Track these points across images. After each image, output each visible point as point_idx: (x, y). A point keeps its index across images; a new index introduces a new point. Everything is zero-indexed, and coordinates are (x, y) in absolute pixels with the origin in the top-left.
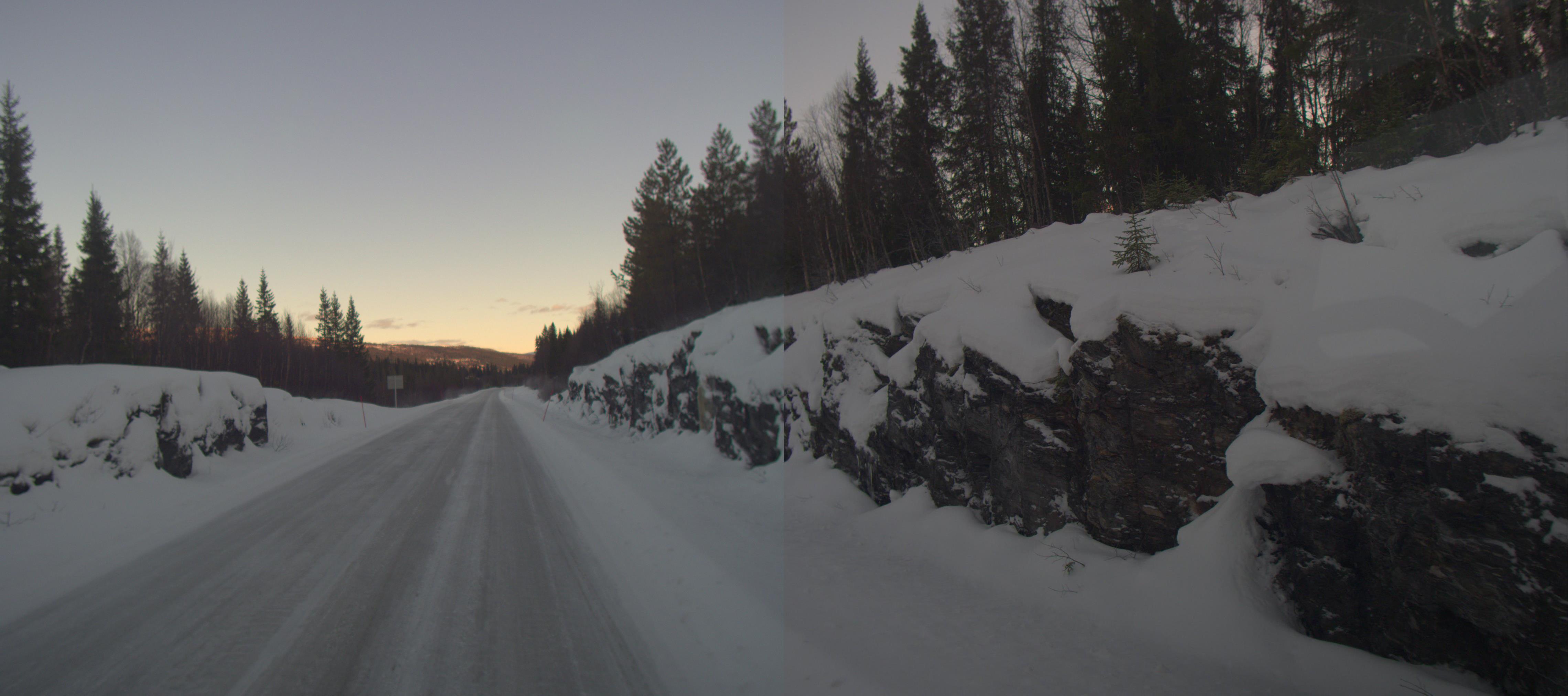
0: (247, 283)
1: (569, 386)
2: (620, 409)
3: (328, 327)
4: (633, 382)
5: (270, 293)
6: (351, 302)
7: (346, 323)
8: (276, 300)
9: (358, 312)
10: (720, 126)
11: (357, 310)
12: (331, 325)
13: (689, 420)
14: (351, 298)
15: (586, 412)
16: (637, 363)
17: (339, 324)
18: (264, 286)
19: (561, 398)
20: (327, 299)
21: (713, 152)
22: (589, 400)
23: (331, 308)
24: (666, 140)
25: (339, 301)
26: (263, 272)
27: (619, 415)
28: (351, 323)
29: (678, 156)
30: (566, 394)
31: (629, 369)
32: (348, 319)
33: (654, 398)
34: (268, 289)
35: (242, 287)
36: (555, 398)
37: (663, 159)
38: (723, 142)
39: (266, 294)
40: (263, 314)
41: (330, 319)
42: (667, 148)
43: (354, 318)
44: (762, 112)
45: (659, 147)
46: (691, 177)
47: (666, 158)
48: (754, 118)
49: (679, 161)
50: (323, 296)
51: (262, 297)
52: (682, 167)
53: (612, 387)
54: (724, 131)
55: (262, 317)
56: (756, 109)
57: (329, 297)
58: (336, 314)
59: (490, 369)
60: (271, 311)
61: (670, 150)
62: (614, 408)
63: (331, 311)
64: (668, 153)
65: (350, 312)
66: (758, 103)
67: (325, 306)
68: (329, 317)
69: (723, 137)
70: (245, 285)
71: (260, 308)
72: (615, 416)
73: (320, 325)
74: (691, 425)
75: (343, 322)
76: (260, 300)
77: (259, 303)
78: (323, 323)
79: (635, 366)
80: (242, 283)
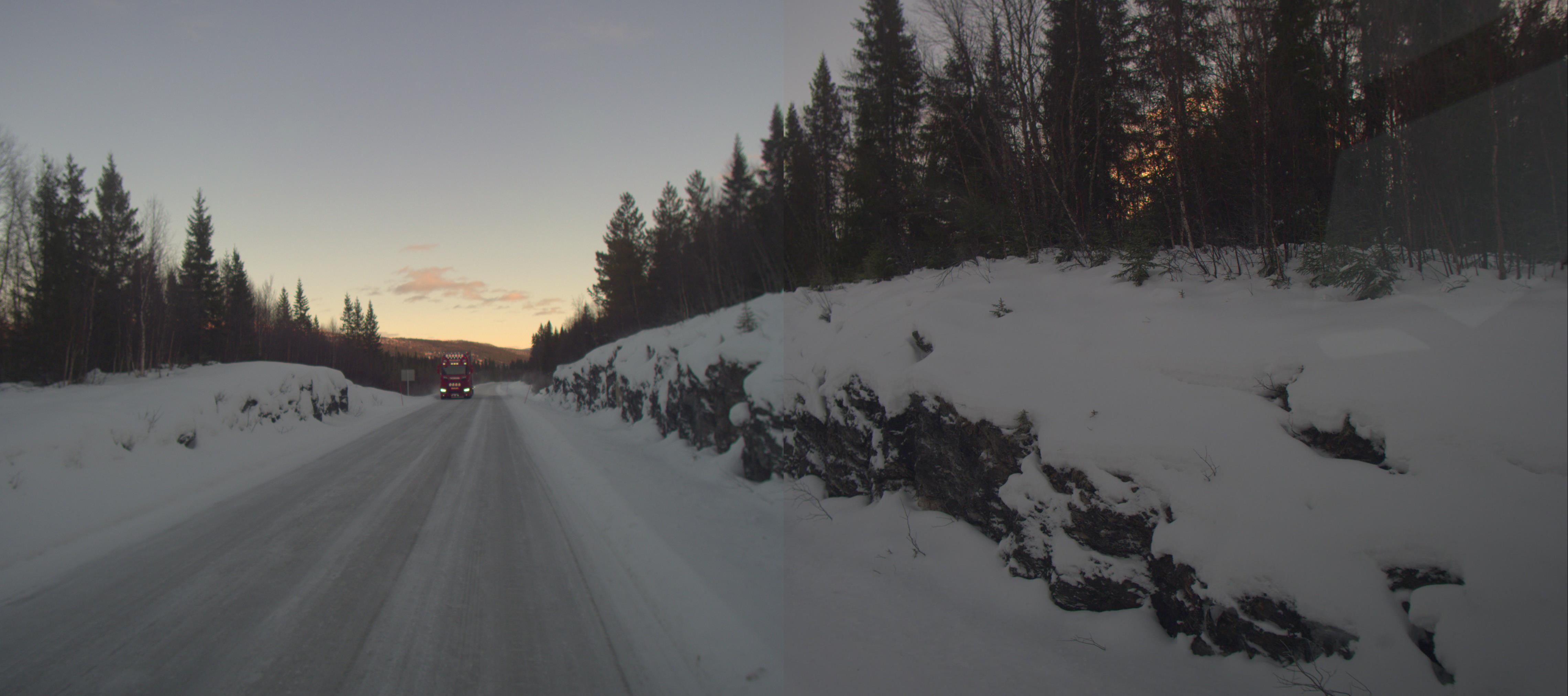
0: (288, 290)
1: (554, 381)
2: (583, 397)
3: (351, 327)
4: (590, 378)
5: (305, 298)
6: (370, 306)
7: (365, 324)
8: (310, 305)
9: (376, 315)
10: (668, 183)
11: (375, 312)
12: (353, 325)
13: (612, 402)
14: (370, 302)
15: (563, 401)
16: (592, 365)
17: (360, 324)
18: (300, 293)
19: (548, 391)
20: (350, 304)
21: (662, 204)
22: (566, 392)
23: (354, 311)
24: (627, 193)
25: (361, 306)
26: (299, 280)
27: (583, 402)
28: (370, 324)
29: (636, 205)
30: (551, 388)
31: (587, 369)
32: (367, 320)
33: (601, 389)
34: (303, 295)
35: (283, 294)
36: (543, 391)
37: (624, 207)
38: (671, 195)
39: (302, 300)
40: (299, 316)
41: (352, 320)
42: (627, 199)
43: (373, 319)
44: (695, 179)
45: (621, 198)
46: (645, 223)
47: (626, 207)
48: (689, 183)
49: (637, 210)
50: (347, 301)
51: (298, 301)
52: (638, 215)
53: (579, 381)
54: (671, 187)
55: (299, 318)
56: (691, 177)
57: (353, 302)
58: (358, 316)
59: (488, 364)
60: (305, 314)
61: (630, 201)
62: (581, 397)
63: (354, 314)
64: (628, 203)
65: (369, 314)
66: (692, 172)
67: (348, 309)
68: (352, 318)
69: (670, 192)
70: (286, 292)
71: (297, 311)
72: (580, 403)
73: (344, 325)
74: (613, 406)
75: (364, 324)
76: (297, 304)
77: (296, 306)
78: (346, 323)
79: (591, 367)
80: (284, 290)
